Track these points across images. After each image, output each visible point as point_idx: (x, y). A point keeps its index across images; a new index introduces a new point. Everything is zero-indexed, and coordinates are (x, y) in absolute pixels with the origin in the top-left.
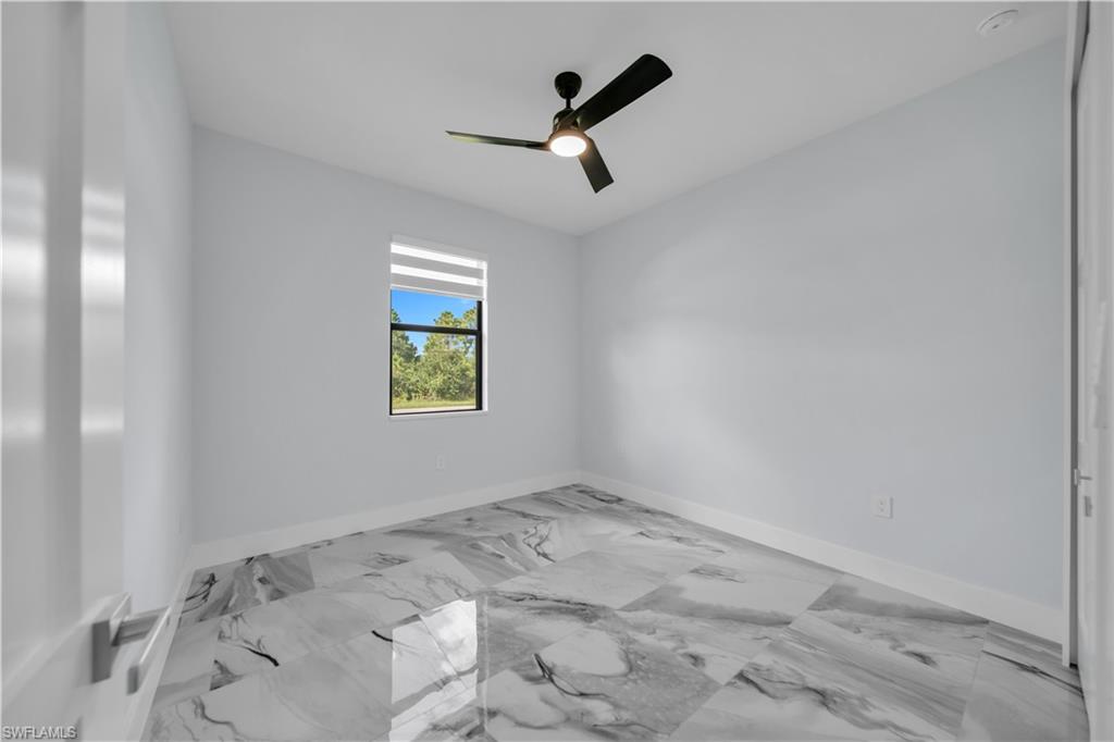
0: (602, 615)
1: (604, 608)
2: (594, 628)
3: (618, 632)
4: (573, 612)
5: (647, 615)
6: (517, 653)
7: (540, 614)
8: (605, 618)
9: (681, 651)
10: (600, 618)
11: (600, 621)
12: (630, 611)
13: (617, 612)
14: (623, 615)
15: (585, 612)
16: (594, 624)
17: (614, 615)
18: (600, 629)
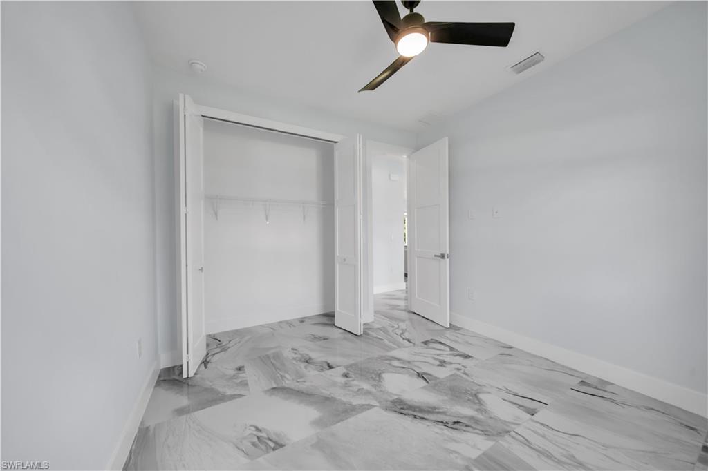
0: (389, 403)
1: (386, 409)
2: (396, 395)
3: (381, 391)
4: (411, 407)
5: (356, 401)
6: (439, 385)
7: (435, 408)
8: (387, 401)
9: (350, 379)
10: (391, 402)
11: (391, 399)
12: (368, 405)
13: (378, 405)
14: (373, 402)
15: (402, 407)
16: (396, 397)
17: (379, 402)
18: (392, 394)
